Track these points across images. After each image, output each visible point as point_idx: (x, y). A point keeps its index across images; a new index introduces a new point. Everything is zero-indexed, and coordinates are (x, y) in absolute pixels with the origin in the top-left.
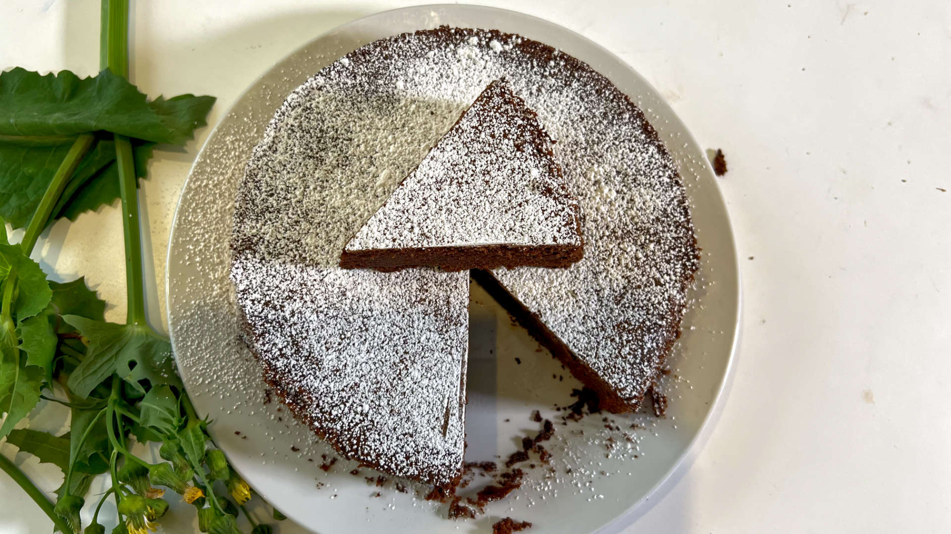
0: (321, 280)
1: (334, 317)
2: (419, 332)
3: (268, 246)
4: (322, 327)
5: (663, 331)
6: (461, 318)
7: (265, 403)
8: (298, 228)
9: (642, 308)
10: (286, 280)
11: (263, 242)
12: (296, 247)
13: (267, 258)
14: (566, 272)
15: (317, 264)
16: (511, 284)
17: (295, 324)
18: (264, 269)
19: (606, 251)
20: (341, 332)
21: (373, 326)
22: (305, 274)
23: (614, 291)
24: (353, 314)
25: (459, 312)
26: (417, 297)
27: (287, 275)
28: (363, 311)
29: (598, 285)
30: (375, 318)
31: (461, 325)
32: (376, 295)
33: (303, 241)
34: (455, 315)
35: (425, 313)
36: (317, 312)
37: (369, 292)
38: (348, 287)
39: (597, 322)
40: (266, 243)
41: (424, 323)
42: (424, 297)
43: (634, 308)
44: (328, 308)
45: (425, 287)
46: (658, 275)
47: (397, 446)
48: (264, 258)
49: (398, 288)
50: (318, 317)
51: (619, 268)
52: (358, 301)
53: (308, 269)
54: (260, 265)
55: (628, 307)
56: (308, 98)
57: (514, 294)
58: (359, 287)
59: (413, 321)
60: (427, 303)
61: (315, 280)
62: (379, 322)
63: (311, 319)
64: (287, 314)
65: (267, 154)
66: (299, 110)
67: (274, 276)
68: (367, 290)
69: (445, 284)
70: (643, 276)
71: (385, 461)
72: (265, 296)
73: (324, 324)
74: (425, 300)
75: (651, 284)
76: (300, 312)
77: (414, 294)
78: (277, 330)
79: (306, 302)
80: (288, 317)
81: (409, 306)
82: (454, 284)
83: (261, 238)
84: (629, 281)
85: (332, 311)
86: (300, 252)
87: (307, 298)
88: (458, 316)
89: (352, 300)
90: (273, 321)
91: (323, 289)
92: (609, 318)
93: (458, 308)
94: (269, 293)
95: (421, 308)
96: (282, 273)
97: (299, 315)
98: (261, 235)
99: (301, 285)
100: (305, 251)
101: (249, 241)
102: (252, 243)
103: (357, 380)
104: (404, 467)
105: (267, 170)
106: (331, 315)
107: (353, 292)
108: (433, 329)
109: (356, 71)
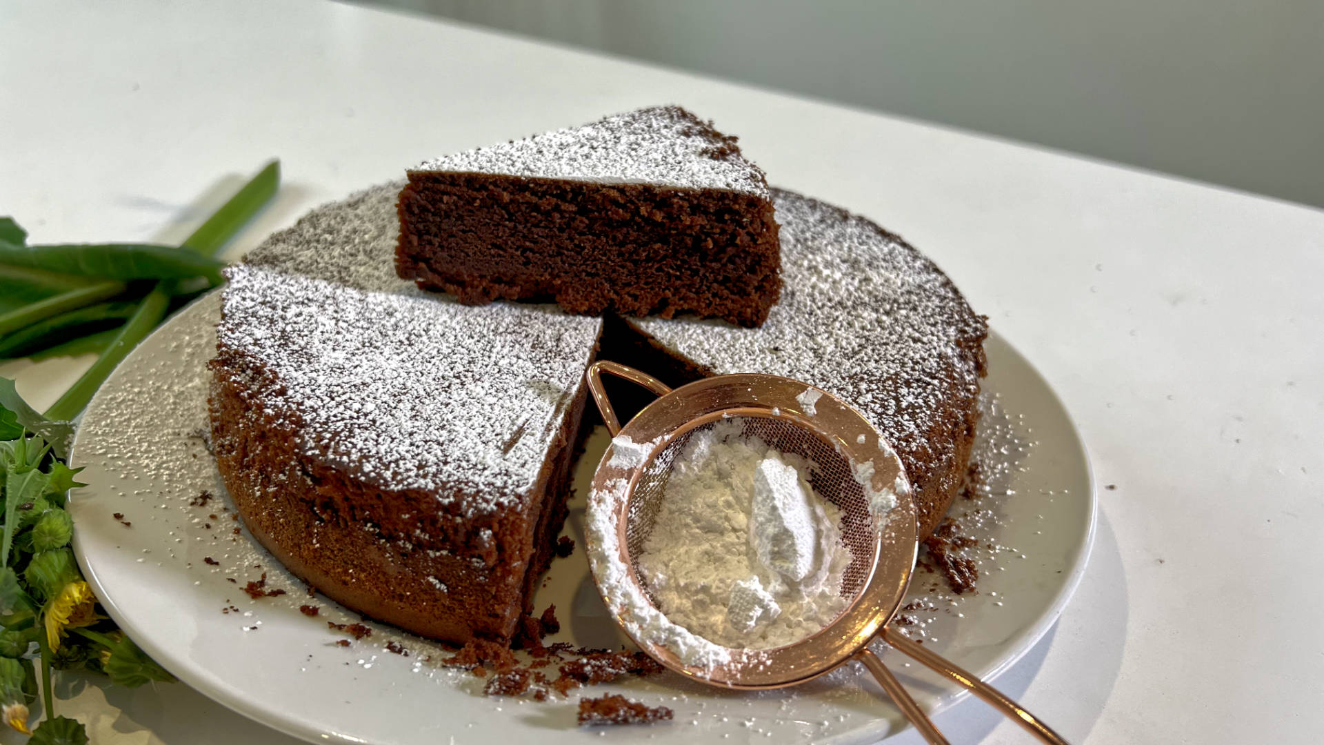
0: (361, 300)
1: (362, 328)
2: (499, 356)
4: (339, 332)
6: (576, 354)
7: (192, 504)
8: (351, 259)
9: (893, 361)
10: (307, 290)
11: (294, 261)
12: (340, 271)
13: (291, 271)
15: (362, 288)
16: (667, 337)
17: (296, 323)
18: (281, 279)
19: (828, 317)
20: (366, 340)
21: (423, 343)
23: (842, 348)
24: (396, 330)
25: (575, 349)
26: (507, 329)
27: (311, 287)
28: (413, 329)
29: (815, 344)
30: (430, 337)
31: (575, 360)
32: (442, 320)
34: (567, 351)
35: (517, 343)
36: (338, 320)
37: (432, 317)
38: (400, 309)
40: (298, 262)
41: (511, 350)
42: (519, 330)
43: (877, 361)
44: (358, 320)
45: (525, 323)
46: (917, 335)
48: (286, 272)
49: (480, 319)
51: (851, 330)
52: (410, 322)
53: (347, 289)
54: (277, 276)
55: (868, 361)
58: (418, 312)
59: (493, 347)
60: (523, 335)
61: (352, 298)
62: (435, 340)
63: (324, 323)
64: (289, 315)
67: (292, 286)
68: (428, 315)
69: (558, 324)
70: (892, 335)
72: (267, 297)
73: (342, 330)
74: (520, 333)
75: (905, 342)
76: (311, 316)
77: (505, 326)
78: (264, 324)
79: (326, 310)
81: (491, 334)
82: (574, 325)
83: (292, 258)
84: (868, 340)
85: (362, 323)
86: (343, 275)
87: (330, 308)
88: (572, 353)
89: (401, 319)
90: (263, 316)
91: (360, 306)
93: (573, 345)
94: (273, 295)
95: (510, 338)
96: (305, 284)
97: (308, 318)
98: (295, 256)
99: (328, 297)
100: (350, 276)
101: (274, 258)
102: (277, 260)
105: (336, 217)
106: (359, 325)
107: (406, 314)
108: (524, 357)
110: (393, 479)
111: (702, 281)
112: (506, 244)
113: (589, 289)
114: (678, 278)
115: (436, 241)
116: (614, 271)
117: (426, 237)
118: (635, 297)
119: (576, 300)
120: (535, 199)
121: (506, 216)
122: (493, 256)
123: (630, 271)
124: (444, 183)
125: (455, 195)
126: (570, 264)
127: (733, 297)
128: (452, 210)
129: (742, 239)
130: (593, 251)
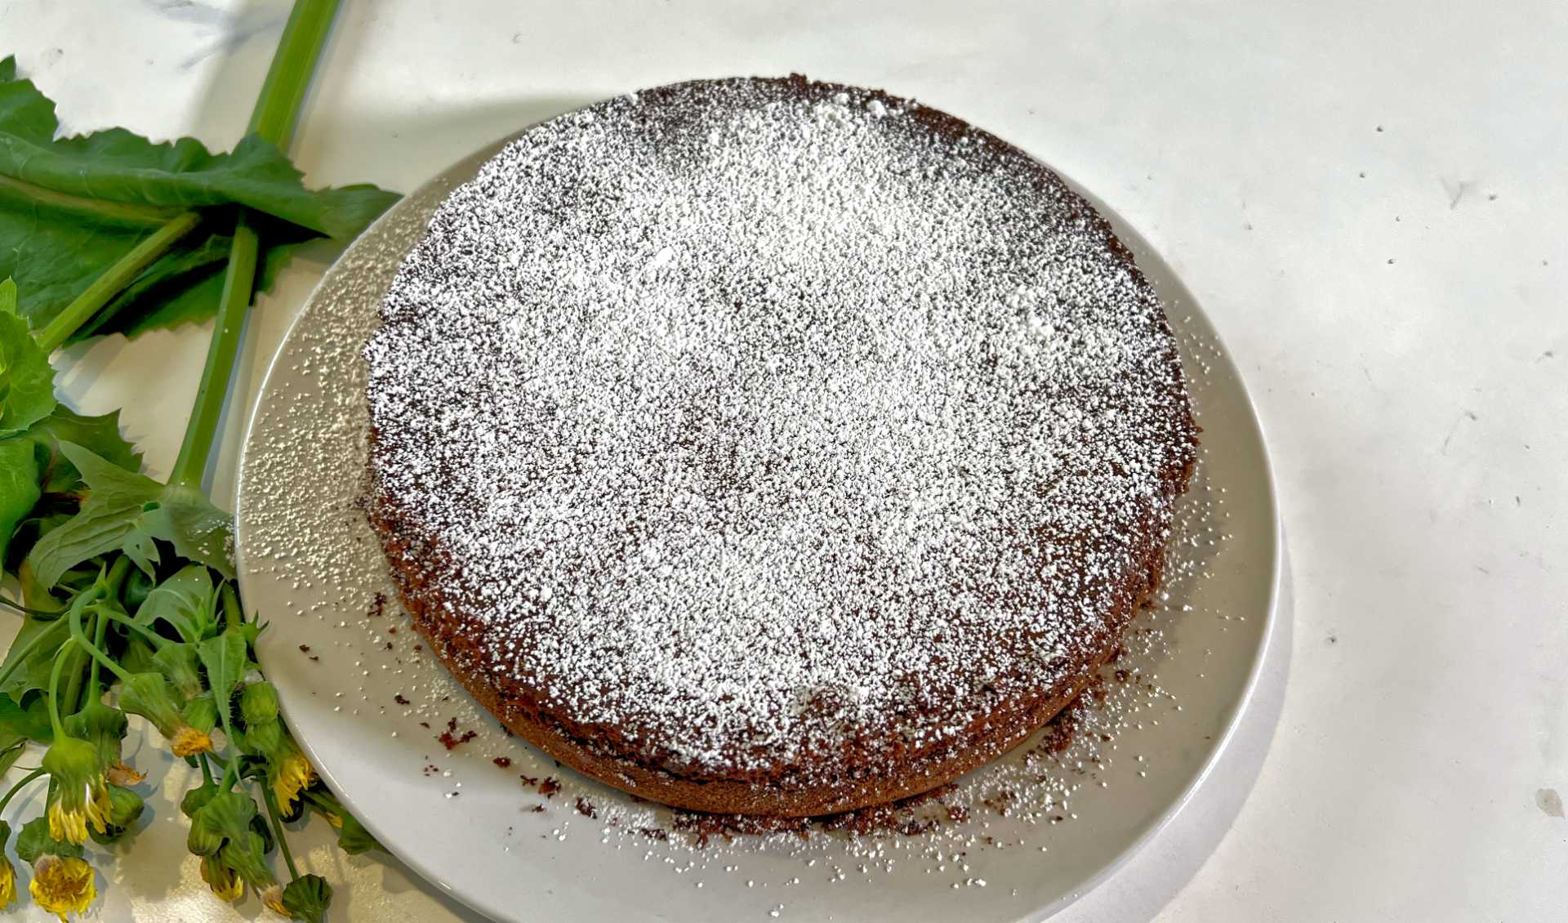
0: (517, 386)
1: (525, 443)
2: (672, 489)
3: (441, 322)
4: (501, 455)
5: (1123, 552)
6: (752, 479)
7: (370, 614)
8: (499, 305)
9: (1087, 506)
10: (457, 375)
11: (435, 315)
12: (488, 330)
13: (435, 337)
15: (517, 362)
16: (852, 441)
17: (454, 442)
18: (425, 353)
19: (1029, 413)
20: (531, 467)
21: (592, 469)
22: (492, 373)
23: (1036, 475)
24: (560, 444)
25: (750, 470)
26: (679, 436)
27: (460, 367)
28: (579, 442)
29: (1009, 463)
30: (598, 457)
31: (751, 490)
32: (607, 422)
33: (503, 325)
34: (742, 473)
35: (689, 462)
36: (497, 431)
37: (597, 416)
38: (561, 402)
39: (1000, 521)
40: (440, 316)
41: (684, 478)
42: (691, 438)
43: (1070, 504)
44: (518, 428)
45: (697, 422)
46: (1119, 459)
47: (589, 667)
48: (429, 338)
49: (648, 417)
50: (497, 438)
51: (1050, 440)
52: (574, 426)
53: (500, 365)
54: (420, 347)
55: (1061, 503)
56: (562, 136)
58: (581, 406)
59: (664, 472)
60: (696, 448)
61: (507, 384)
62: (603, 463)
63: (484, 438)
64: (445, 425)
65: (478, 197)
66: (545, 150)
67: (439, 366)
68: (592, 413)
69: (733, 424)
70: (1092, 456)
71: (561, 691)
72: (414, 391)
73: (504, 451)
74: (692, 443)
75: (1107, 471)
76: (468, 426)
77: (676, 430)
78: (421, 447)
79: (482, 412)
80: (445, 429)
81: (662, 446)
82: (749, 425)
83: (432, 309)
84: (1066, 463)
85: (524, 433)
86: (493, 338)
87: (487, 407)
88: (748, 477)
89: (565, 423)
90: (417, 431)
91: (518, 399)
92: (1023, 516)
93: (748, 463)
94: (422, 388)
95: (682, 453)
96: (453, 363)
97: (465, 430)
98: (435, 306)
99: (481, 386)
100: (501, 339)
101: (411, 310)
102: (416, 314)
103: (541, 546)
104: (594, 707)
105: (471, 218)
106: (521, 439)
107: (568, 412)
108: (697, 490)
109: (647, 113)
110: (580, 707)
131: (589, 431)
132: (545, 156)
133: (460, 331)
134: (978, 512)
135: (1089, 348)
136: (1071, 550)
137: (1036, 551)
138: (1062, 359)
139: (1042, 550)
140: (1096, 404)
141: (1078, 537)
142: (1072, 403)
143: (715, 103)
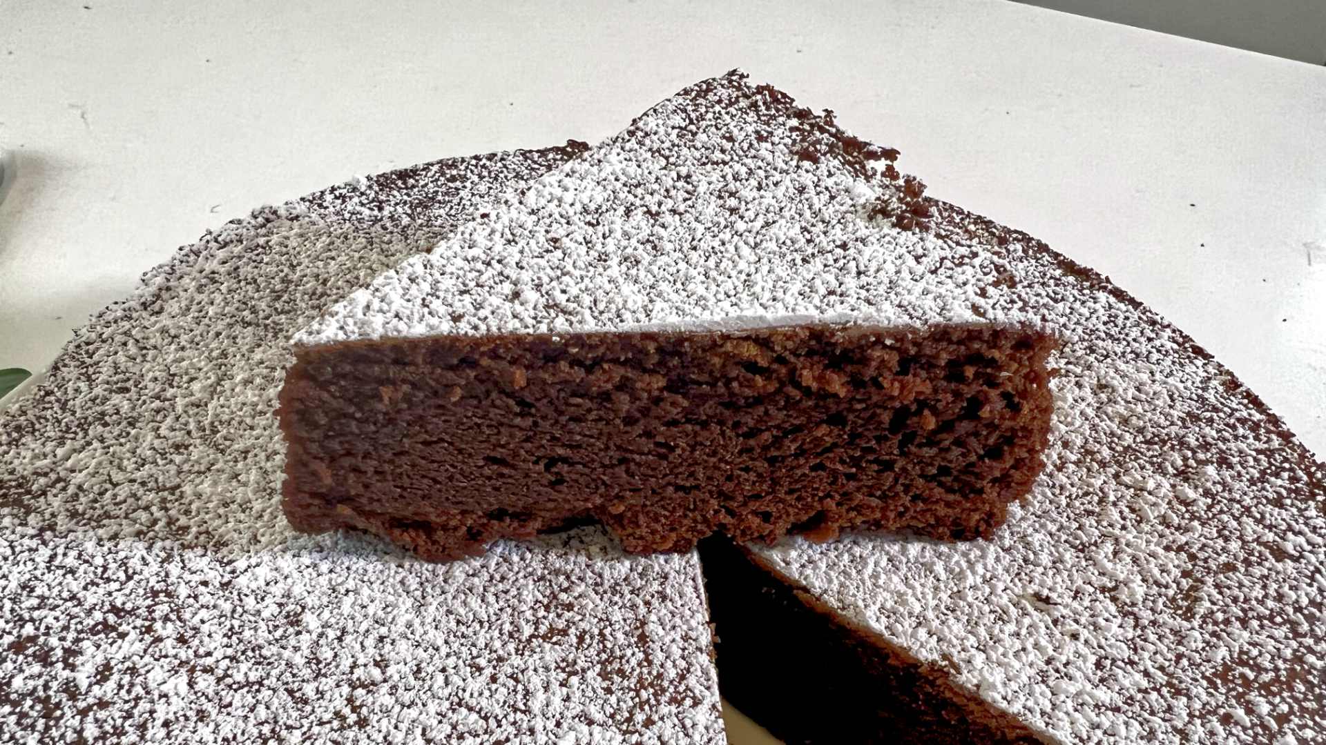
0: (225, 586)
1: (249, 684)
2: (551, 725)
3: (75, 497)
4: (202, 716)
6: (692, 681)
8: (178, 459)
9: (1271, 619)
10: (108, 580)
11: (64, 489)
12: (164, 500)
13: (62, 523)
14: (992, 549)
15: (219, 545)
16: (835, 586)
17: (103, 704)
18: (45, 553)
19: (1086, 494)
20: (266, 729)
21: (387, 712)
22: (174, 569)
23: (1157, 583)
24: (318, 675)
25: (683, 664)
26: (537, 624)
27: (113, 566)
28: (354, 666)
29: (1102, 574)
30: (394, 688)
31: (696, 703)
32: (402, 621)
33: (188, 489)
34: (672, 673)
35: (569, 668)
36: (192, 670)
37: (380, 614)
38: (310, 601)
39: (1146, 674)
40: (71, 490)
41: (567, 699)
42: (561, 624)
43: (1244, 623)
44: (232, 659)
45: (563, 596)
46: (1270, 536)
48: (52, 527)
49: (474, 602)
50: (191, 684)
51: (1146, 527)
52: (340, 639)
53: (188, 554)
54: (34, 543)
55: (1227, 622)
56: (263, 231)
57: (850, 613)
58: (348, 601)
59: (527, 693)
60: (574, 640)
61: (205, 584)
62: (407, 697)
63: (164, 688)
64: (83, 678)
65: (135, 315)
66: (237, 249)
67: (72, 571)
68: (371, 610)
69: (626, 590)
70: (1227, 539)
72: (21, 622)
73: (208, 706)
74: (565, 633)
75: (1262, 560)
76: (133, 671)
77: (529, 614)
78: (33, 727)
79: (159, 640)
80: (83, 684)
81: (511, 647)
82: (656, 586)
83: (59, 480)
84: (1192, 557)
85: (244, 667)
86: (172, 512)
87: (170, 630)
88: (682, 677)
89: (321, 635)
90: (23, 696)
91: (227, 607)
92: (1179, 657)
93: (676, 652)
94: (36, 614)
95: (551, 654)
96: (99, 561)
97: (127, 678)
98: (62, 474)
99: (155, 594)
100: (187, 512)
101: (20, 486)
102: (29, 492)
105: (125, 344)
106: (239, 677)
107: (326, 614)
108: (599, 717)
109: (383, 198)
111: (896, 480)
112: (516, 455)
113: (679, 513)
114: (850, 477)
115: (370, 466)
116: (729, 478)
117: (346, 462)
118: (766, 517)
119: (653, 532)
120: (579, 373)
121: (517, 409)
122: (489, 478)
123: (759, 475)
124: (380, 362)
125: (404, 381)
126: (645, 478)
127: (951, 497)
128: (399, 411)
129: (994, 408)
130: (693, 450)
131: (370, 642)
132: (240, 258)
133: (110, 507)
134: (1099, 665)
135: (1121, 390)
136: (1296, 700)
137: (1240, 712)
138: (1090, 412)
139: (1249, 711)
140: (1179, 462)
141: (1292, 674)
142: (1142, 468)
143: (476, 179)
